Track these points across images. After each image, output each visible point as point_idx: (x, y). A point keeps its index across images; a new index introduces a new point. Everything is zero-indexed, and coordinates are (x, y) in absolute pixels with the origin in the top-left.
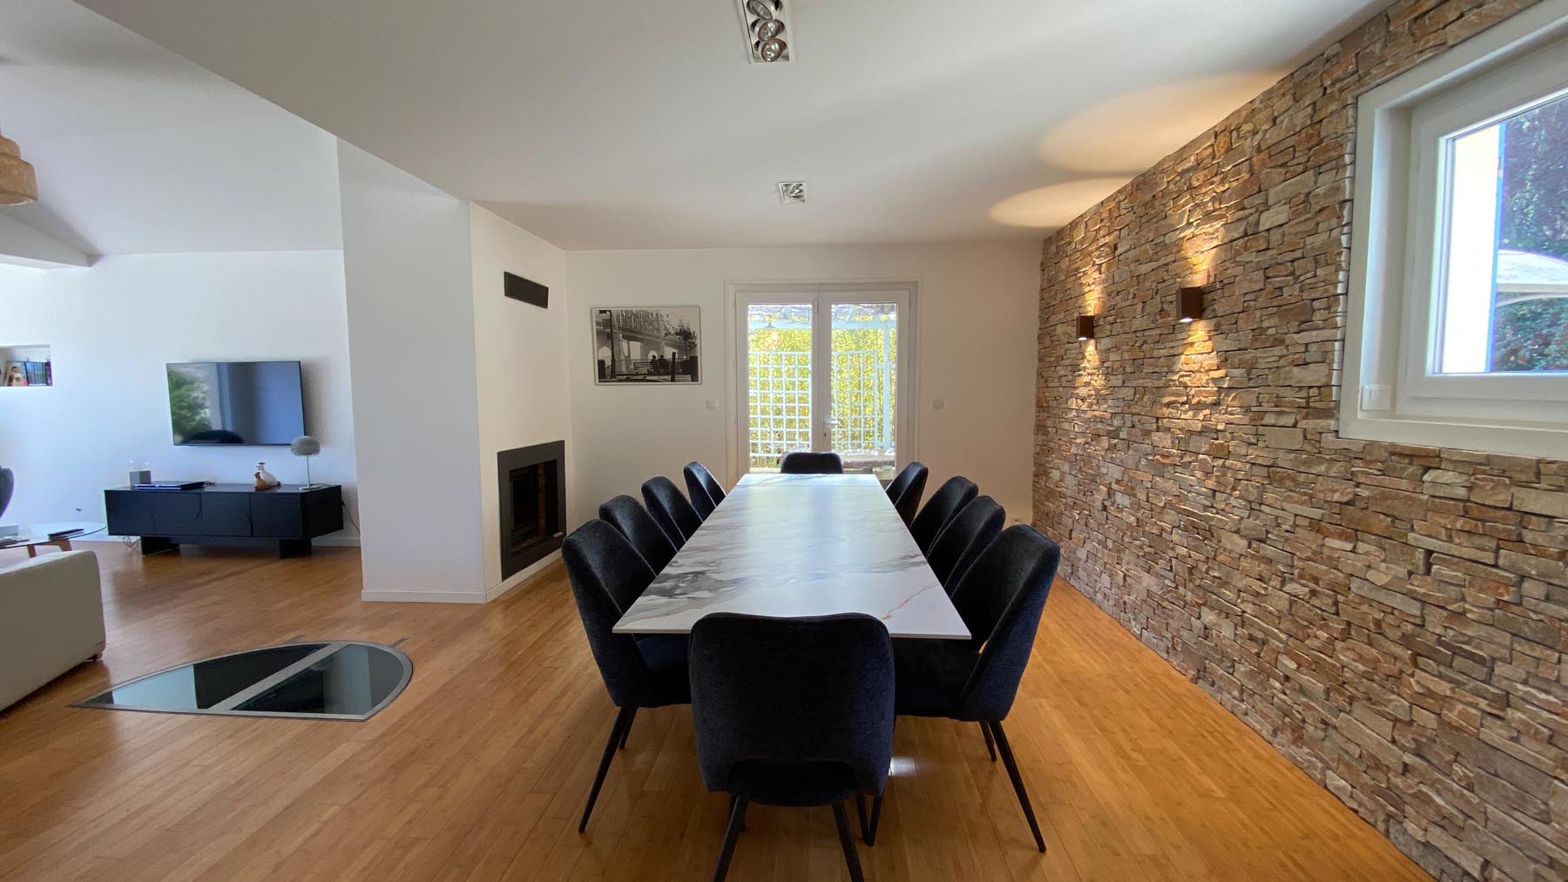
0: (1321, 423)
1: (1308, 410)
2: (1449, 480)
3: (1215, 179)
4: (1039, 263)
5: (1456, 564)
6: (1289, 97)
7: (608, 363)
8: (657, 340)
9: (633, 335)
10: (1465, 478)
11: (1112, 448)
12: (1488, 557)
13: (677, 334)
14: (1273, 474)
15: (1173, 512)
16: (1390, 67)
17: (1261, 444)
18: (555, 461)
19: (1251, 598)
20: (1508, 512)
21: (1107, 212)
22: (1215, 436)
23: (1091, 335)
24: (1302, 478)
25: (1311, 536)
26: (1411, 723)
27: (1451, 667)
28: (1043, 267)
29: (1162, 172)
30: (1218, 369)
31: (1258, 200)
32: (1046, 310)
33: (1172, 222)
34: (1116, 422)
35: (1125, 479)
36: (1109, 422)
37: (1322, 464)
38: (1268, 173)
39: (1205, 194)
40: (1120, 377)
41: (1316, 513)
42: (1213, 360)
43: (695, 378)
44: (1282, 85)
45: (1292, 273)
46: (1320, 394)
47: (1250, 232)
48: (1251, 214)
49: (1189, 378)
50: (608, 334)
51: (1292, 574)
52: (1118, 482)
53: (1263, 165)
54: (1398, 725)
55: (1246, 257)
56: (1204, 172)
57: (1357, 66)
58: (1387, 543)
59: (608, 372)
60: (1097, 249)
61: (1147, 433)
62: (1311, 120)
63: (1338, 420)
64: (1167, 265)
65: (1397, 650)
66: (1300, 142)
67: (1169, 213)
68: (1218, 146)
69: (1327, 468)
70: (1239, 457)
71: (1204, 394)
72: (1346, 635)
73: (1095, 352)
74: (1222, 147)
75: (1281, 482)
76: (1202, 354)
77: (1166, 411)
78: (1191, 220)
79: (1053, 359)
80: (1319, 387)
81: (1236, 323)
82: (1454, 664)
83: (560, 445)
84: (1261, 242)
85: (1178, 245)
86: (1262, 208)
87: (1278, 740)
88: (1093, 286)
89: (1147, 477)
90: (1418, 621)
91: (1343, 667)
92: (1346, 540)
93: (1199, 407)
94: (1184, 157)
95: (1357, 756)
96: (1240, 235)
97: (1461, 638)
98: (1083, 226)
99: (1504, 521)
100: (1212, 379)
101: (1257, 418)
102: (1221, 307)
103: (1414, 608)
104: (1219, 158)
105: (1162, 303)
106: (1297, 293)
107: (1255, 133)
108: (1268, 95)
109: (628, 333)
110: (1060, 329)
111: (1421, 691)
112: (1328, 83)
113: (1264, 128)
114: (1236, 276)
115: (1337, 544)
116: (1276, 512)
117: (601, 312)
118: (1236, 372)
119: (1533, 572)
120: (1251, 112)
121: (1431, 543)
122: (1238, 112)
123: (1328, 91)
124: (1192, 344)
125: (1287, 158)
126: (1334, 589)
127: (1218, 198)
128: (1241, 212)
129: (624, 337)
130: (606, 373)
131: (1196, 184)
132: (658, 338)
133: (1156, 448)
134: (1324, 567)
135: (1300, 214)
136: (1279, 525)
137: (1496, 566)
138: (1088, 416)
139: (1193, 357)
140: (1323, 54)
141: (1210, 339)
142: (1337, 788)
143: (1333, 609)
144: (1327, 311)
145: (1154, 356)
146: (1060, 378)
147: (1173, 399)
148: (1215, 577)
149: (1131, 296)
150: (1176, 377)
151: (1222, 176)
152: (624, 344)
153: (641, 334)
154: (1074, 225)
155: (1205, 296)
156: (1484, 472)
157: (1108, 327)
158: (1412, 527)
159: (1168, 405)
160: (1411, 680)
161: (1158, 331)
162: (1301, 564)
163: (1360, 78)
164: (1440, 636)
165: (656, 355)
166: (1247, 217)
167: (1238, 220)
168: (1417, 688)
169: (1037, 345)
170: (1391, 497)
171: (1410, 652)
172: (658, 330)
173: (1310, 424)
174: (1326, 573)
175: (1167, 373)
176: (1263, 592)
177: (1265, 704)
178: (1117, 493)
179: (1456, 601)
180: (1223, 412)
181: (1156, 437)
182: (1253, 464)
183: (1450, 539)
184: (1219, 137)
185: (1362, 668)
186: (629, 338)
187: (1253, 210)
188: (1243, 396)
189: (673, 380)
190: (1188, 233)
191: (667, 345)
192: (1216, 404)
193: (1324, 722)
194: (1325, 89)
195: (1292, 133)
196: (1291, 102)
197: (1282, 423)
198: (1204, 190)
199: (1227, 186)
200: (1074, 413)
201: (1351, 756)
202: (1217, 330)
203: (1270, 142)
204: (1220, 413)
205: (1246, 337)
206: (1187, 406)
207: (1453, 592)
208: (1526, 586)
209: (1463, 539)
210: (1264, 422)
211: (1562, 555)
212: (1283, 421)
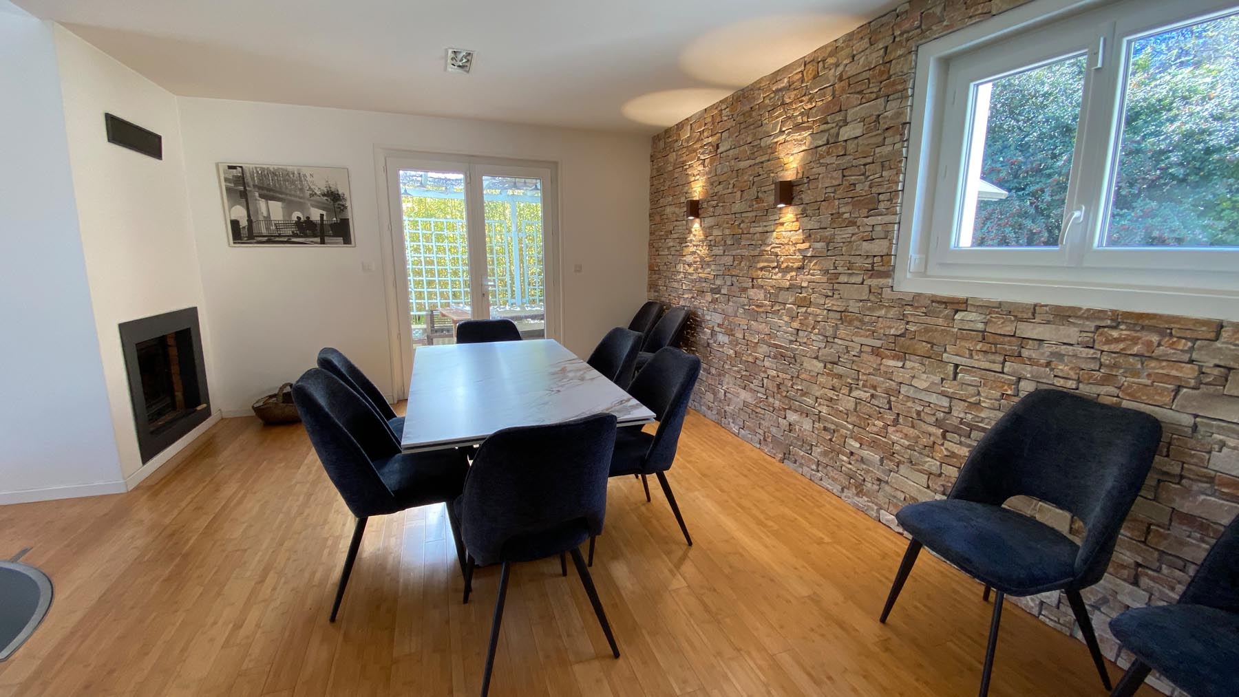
0: (882, 281)
1: (873, 272)
2: (972, 319)
3: (804, 98)
4: (649, 156)
5: (975, 372)
6: (867, 40)
7: (244, 223)
8: (302, 201)
9: (272, 193)
10: (984, 316)
11: (714, 301)
12: (998, 367)
13: (324, 195)
14: (844, 316)
15: (765, 346)
16: (947, 26)
17: (836, 296)
18: (188, 330)
19: (826, 403)
20: (1012, 338)
21: (712, 117)
22: (800, 291)
23: (697, 215)
24: (867, 319)
25: (872, 358)
26: (940, 475)
27: (970, 437)
28: (653, 159)
29: (759, 89)
30: (804, 242)
31: (839, 117)
32: (656, 195)
33: (767, 130)
34: (718, 282)
35: (726, 323)
36: (712, 282)
37: (882, 308)
38: (848, 97)
39: (795, 109)
40: (721, 248)
41: (878, 343)
42: (800, 236)
43: (347, 241)
44: (862, 31)
45: (863, 174)
46: (882, 261)
47: (831, 141)
48: (833, 128)
49: (779, 249)
50: (241, 192)
51: (858, 385)
52: (719, 325)
53: (843, 91)
54: (932, 476)
55: (828, 160)
56: (795, 92)
57: (921, 22)
58: (927, 362)
59: (244, 233)
60: (701, 147)
61: (745, 290)
62: (883, 60)
63: (893, 279)
64: (762, 163)
65: (933, 430)
66: (874, 76)
67: (765, 122)
68: (807, 73)
69: (886, 312)
70: (818, 306)
71: (792, 261)
72: (896, 422)
73: (700, 228)
74: (811, 74)
75: (850, 323)
76: (790, 231)
77: (760, 273)
78: (784, 129)
79: (663, 233)
80: (882, 256)
81: (819, 209)
82: (972, 436)
83: (192, 312)
84: (840, 149)
85: (772, 148)
86: (841, 124)
87: (845, 494)
88: (698, 176)
89: (743, 323)
90: (947, 410)
91: (893, 443)
92: (898, 360)
93: (788, 270)
94: (778, 79)
95: (902, 499)
96: (823, 143)
97: (977, 420)
98: (689, 127)
99: (1010, 343)
100: (799, 249)
101: (833, 278)
102: (807, 197)
103: (945, 402)
104: (807, 82)
105: (758, 192)
106: (867, 188)
107: (837, 65)
108: (850, 37)
109: (265, 192)
110: (669, 210)
111: (949, 454)
112: (897, 33)
113: (845, 62)
114: (819, 174)
115: (891, 363)
116: (846, 343)
117: (230, 167)
118: (819, 245)
119: (1029, 376)
120: (835, 49)
121: (957, 360)
122: (825, 47)
123: (897, 39)
124: (782, 224)
125: (864, 87)
126: (888, 393)
127: (807, 113)
128: (825, 125)
129: (261, 196)
130: (241, 234)
131: (788, 101)
132: (301, 198)
133: (751, 301)
134: (882, 379)
135: (871, 131)
136: (848, 352)
137: (1002, 373)
138: (695, 277)
139: (784, 233)
140: (895, 10)
141: (797, 221)
142: (888, 521)
143: (887, 407)
144: (889, 203)
145: (751, 232)
146: (669, 248)
147: (766, 264)
148: (798, 389)
149: (731, 186)
150: (769, 248)
151: (810, 96)
152: (262, 204)
153: (281, 193)
154: (680, 126)
155: (794, 188)
156: (997, 313)
157: (711, 209)
158: (945, 349)
159: (762, 269)
160: (942, 448)
161: (754, 214)
162: (865, 378)
163: (923, 32)
164: (962, 419)
165: (300, 214)
166: (828, 130)
167: (822, 131)
168: (946, 453)
169: (648, 221)
170: (932, 331)
171: (942, 430)
172: (302, 190)
173: (874, 282)
174: (883, 383)
175: (761, 245)
176: (836, 398)
177: (835, 472)
178: (718, 333)
179: (973, 396)
180: (806, 273)
181: (751, 292)
182: (829, 310)
183: (971, 356)
184: (807, 66)
185: (907, 443)
186: (268, 198)
187: (834, 125)
188: (823, 262)
189: (323, 242)
190: (781, 138)
191: (313, 206)
192: (802, 268)
193: (879, 480)
194: (895, 38)
195: (867, 68)
196: (868, 45)
197: (853, 281)
198: (794, 106)
199: (814, 104)
200: (682, 275)
201: (899, 499)
202: (804, 214)
203: (849, 74)
204: (804, 274)
205: (826, 219)
206: (777, 270)
207: (972, 390)
208: (1022, 384)
209: (981, 356)
210: (839, 281)
211: (1048, 364)
212: (853, 280)
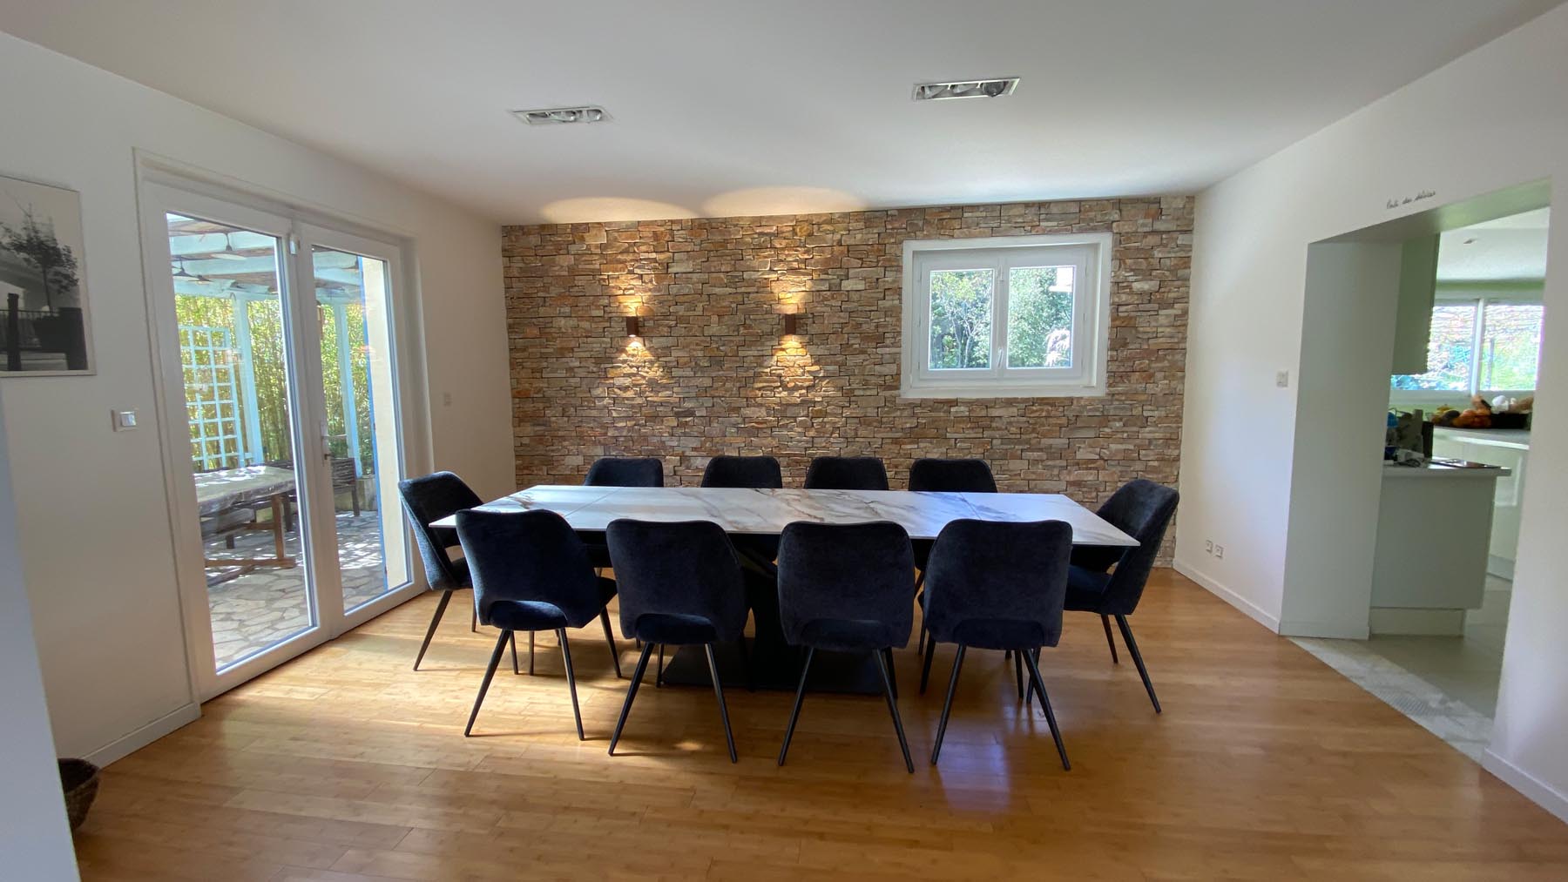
0: (893, 392)
1: (885, 387)
2: (961, 410)
3: (799, 249)
5: (967, 440)
6: (862, 222)
10: (968, 408)
11: (684, 425)
13: (19, 249)
14: (863, 420)
16: (926, 234)
17: (853, 406)
20: (985, 418)
22: (813, 405)
23: (638, 334)
24: (885, 420)
25: (893, 447)
28: (508, 254)
29: (736, 225)
30: (813, 365)
31: (840, 272)
32: (523, 302)
33: (752, 265)
34: (688, 405)
35: (707, 445)
37: (897, 411)
38: (847, 259)
39: (790, 255)
40: (688, 369)
41: (899, 435)
42: (808, 360)
43: (77, 359)
44: (857, 215)
45: (869, 318)
46: (892, 378)
47: (834, 288)
48: (834, 279)
49: (782, 371)
52: (694, 449)
53: (842, 253)
55: (833, 303)
56: (786, 241)
57: (907, 226)
58: (935, 440)
60: (635, 260)
61: (735, 409)
62: (878, 241)
63: (900, 390)
66: (872, 250)
67: (748, 257)
68: (799, 229)
69: (901, 414)
70: (835, 415)
71: (799, 381)
74: (803, 231)
75: (869, 424)
76: (796, 356)
77: (758, 393)
78: (775, 269)
80: (892, 375)
81: (826, 339)
84: (843, 296)
85: (761, 283)
86: (842, 278)
88: (631, 291)
89: (738, 440)
92: (914, 443)
93: (796, 388)
94: (763, 224)
96: (825, 289)
98: (604, 233)
99: (986, 421)
100: (808, 371)
101: (849, 394)
102: (812, 329)
104: (801, 236)
106: (873, 328)
107: (833, 232)
110: (562, 322)
112: (888, 227)
113: (842, 232)
114: (824, 312)
115: (909, 447)
116: (869, 440)
118: (830, 368)
120: (829, 219)
123: (888, 231)
125: (862, 256)
127: (804, 262)
128: (825, 275)
131: (778, 246)
133: (747, 419)
135: (872, 288)
137: (983, 437)
139: (787, 357)
141: (803, 347)
144: (894, 339)
145: (739, 355)
146: (569, 369)
149: (699, 309)
150: (768, 370)
151: (805, 249)
154: (582, 228)
155: (798, 320)
156: (975, 405)
157: (664, 329)
158: (947, 430)
159: (760, 389)
161: (741, 338)
162: (888, 462)
163: (908, 232)
166: (830, 279)
167: (822, 279)
169: (505, 334)
170: (936, 421)
173: (888, 393)
174: (904, 462)
175: (757, 367)
178: (694, 458)
180: (819, 390)
181: (747, 412)
182: (847, 417)
183: (964, 433)
184: (799, 223)
187: (835, 277)
188: (836, 381)
190: (773, 276)
192: (814, 386)
194: (886, 229)
195: (864, 243)
196: (864, 227)
198: (786, 252)
199: (811, 256)
202: (810, 342)
203: (848, 243)
204: (816, 391)
205: (836, 347)
206: (781, 389)
207: (966, 451)
208: (994, 441)
209: (971, 431)
210: (855, 394)
211: (1006, 428)
212: (868, 393)
